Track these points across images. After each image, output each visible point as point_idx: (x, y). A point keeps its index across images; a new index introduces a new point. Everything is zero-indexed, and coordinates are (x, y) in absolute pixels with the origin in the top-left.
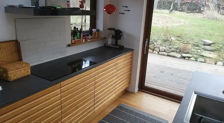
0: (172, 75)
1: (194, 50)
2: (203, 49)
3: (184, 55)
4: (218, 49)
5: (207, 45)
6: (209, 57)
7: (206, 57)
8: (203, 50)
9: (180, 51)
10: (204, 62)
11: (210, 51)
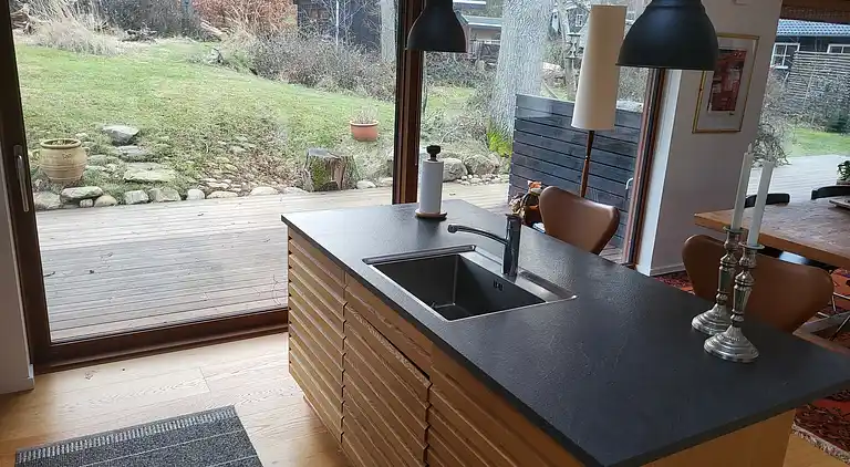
0: (92, 272)
1: (93, 168)
2: (120, 157)
3: (72, 193)
4: (164, 149)
5: (125, 144)
6: (157, 182)
7: (147, 183)
8: (121, 162)
9: (50, 181)
10: (149, 202)
11: (146, 161)
